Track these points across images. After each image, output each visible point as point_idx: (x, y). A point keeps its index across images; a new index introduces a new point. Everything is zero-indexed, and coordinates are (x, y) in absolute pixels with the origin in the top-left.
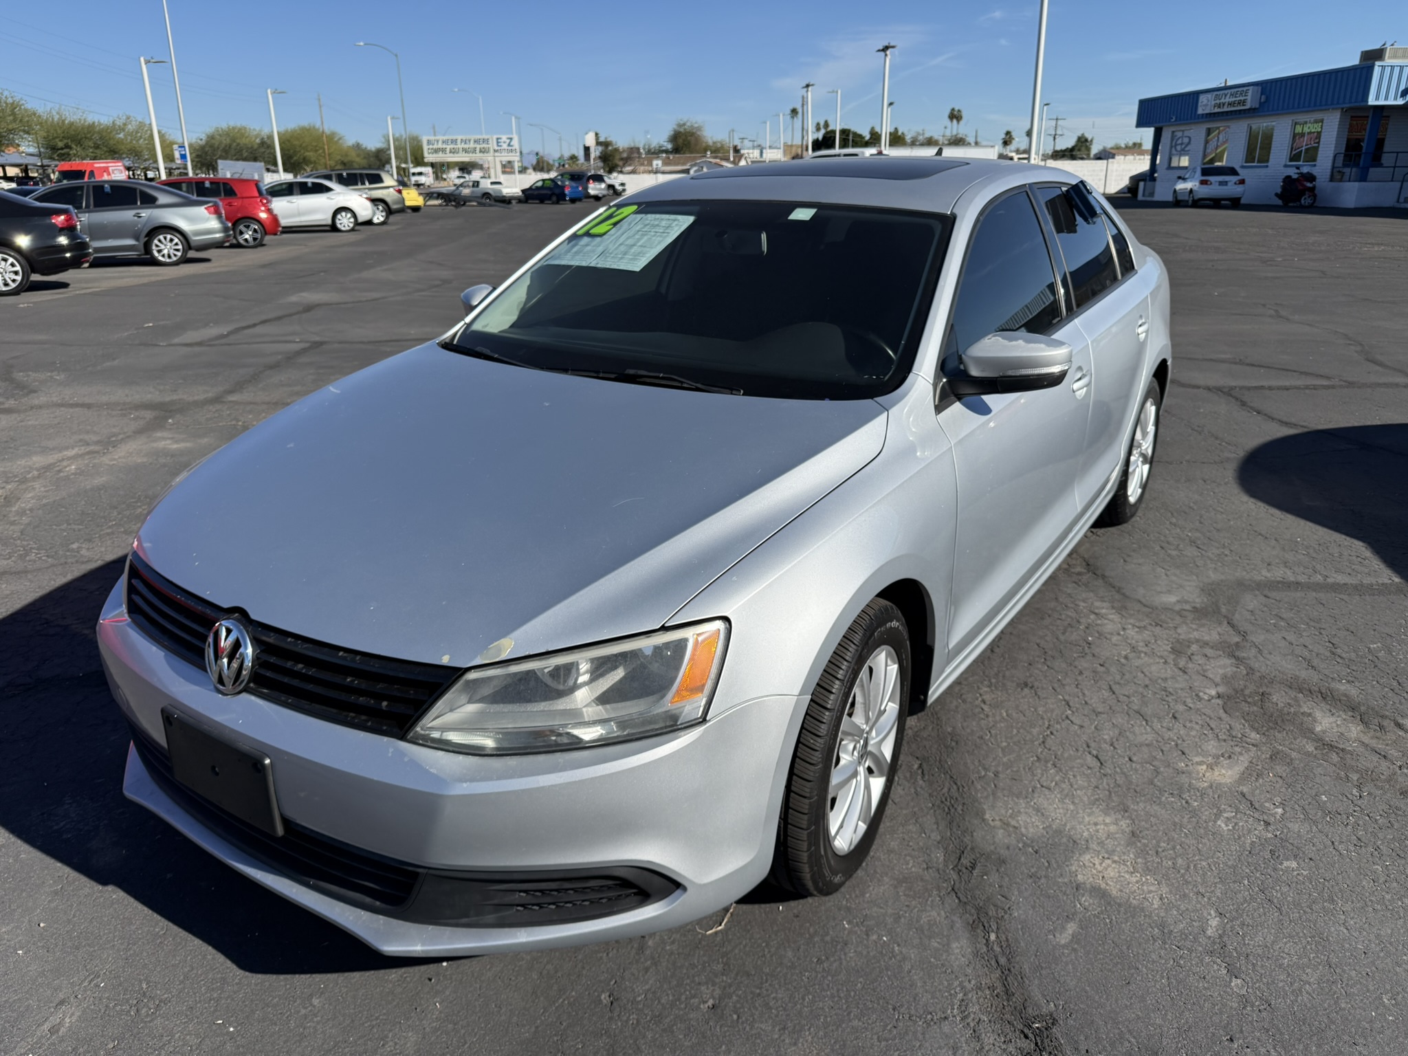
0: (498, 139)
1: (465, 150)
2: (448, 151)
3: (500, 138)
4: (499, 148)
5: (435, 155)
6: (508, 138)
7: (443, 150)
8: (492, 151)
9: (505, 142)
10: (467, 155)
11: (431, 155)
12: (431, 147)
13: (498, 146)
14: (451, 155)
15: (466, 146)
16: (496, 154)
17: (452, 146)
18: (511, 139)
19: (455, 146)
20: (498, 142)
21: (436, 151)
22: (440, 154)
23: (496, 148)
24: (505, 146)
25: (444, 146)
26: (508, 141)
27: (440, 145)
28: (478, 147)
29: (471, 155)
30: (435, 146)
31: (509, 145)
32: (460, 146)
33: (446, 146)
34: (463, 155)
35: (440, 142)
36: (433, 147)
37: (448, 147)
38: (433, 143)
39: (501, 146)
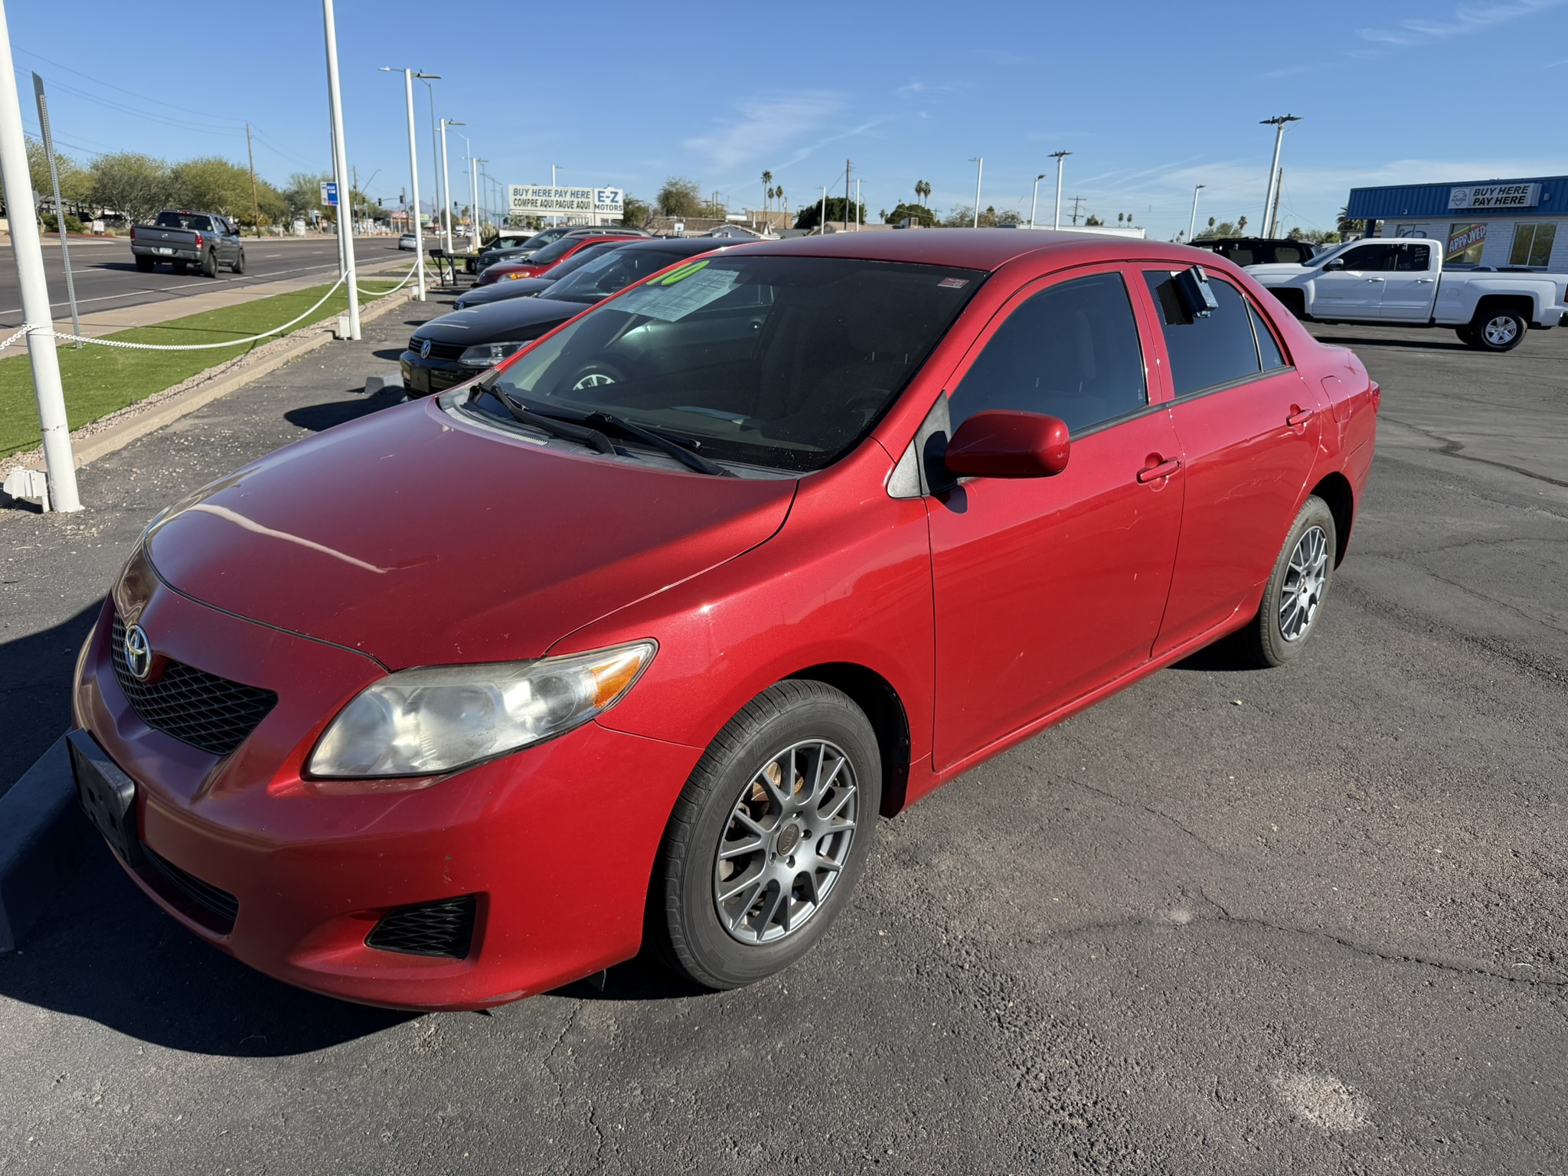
0: (599, 192)
1: (560, 205)
2: (539, 202)
3: (603, 192)
4: (601, 203)
5: (522, 208)
6: (612, 193)
7: (533, 203)
8: (592, 206)
9: (608, 197)
10: (561, 209)
11: (518, 207)
12: (518, 197)
13: (600, 201)
14: (543, 208)
15: (562, 199)
16: (597, 210)
17: (544, 198)
18: (616, 193)
19: (548, 198)
20: (599, 197)
21: (525, 203)
22: (529, 207)
23: (597, 203)
24: (608, 202)
25: (534, 198)
26: (612, 196)
27: (530, 196)
28: (576, 200)
29: (566, 209)
30: (524, 197)
31: (613, 201)
32: (554, 198)
33: (537, 198)
34: (557, 209)
35: (530, 193)
36: (522, 198)
37: (540, 199)
38: (521, 193)
39: (603, 201)
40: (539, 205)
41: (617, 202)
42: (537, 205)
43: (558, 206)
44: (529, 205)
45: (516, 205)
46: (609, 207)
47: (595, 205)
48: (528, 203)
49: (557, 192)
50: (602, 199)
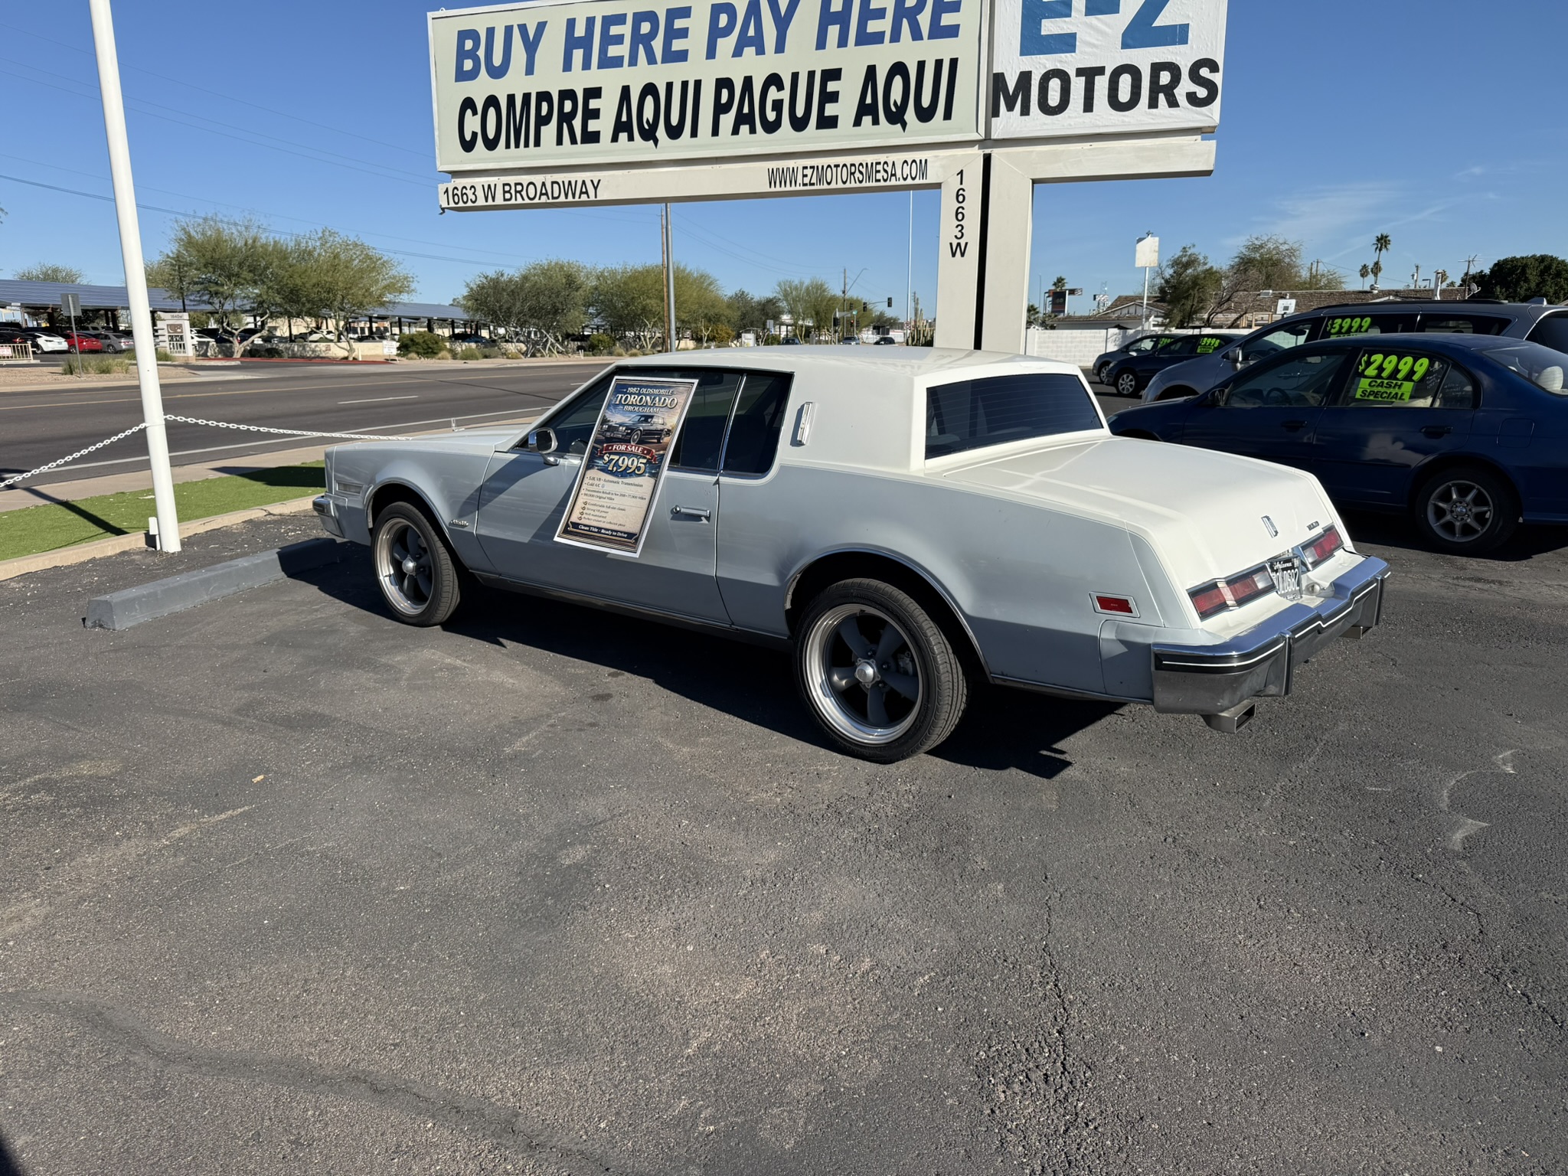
1: (742, 107)
2: (607, 106)
4: (1039, 65)
5: (504, 156)
8: (970, 92)
10: (759, 141)
11: (481, 157)
14: (638, 149)
15: (756, 66)
16: (1009, 123)
17: (641, 76)
23: (1011, 64)
25: (579, 81)
27: (550, 77)
28: (853, 61)
29: (786, 138)
30: (515, 84)
33: (595, 77)
34: (728, 143)
35: (552, 46)
36: (501, 89)
37: (611, 82)
38: (497, 61)
39: (1066, 43)
41: (1178, 35)
42: (593, 126)
43: (727, 120)
44: (549, 131)
45: (468, 146)
46: (1102, 83)
47: (998, 80)
48: (543, 121)
49: (723, 20)
50: (1050, 27)
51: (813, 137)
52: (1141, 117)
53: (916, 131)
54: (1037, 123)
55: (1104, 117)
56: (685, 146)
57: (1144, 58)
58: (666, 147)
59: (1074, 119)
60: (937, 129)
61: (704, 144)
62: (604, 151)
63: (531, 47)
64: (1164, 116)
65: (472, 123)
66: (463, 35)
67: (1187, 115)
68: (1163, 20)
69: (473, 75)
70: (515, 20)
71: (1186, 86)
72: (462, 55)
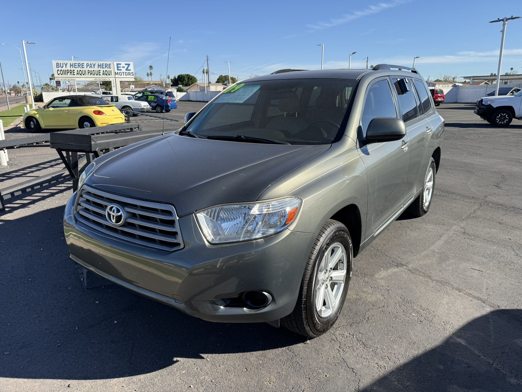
0: (117, 64)
1: (91, 73)
3: (120, 64)
4: (119, 71)
5: (63, 76)
6: (126, 64)
7: (72, 72)
8: (113, 73)
9: (123, 67)
10: (92, 76)
12: (60, 69)
14: (79, 76)
15: (92, 69)
16: (117, 76)
17: (79, 69)
18: (129, 65)
19: (82, 69)
20: (118, 67)
21: (65, 72)
23: (117, 71)
24: (124, 70)
25: (72, 69)
26: (126, 66)
27: (68, 68)
28: (102, 70)
29: (96, 76)
32: (87, 69)
33: (74, 69)
34: (89, 76)
35: (68, 65)
36: (63, 69)
37: (76, 70)
38: (62, 66)
39: (121, 70)
40: (76, 73)
41: (130, 70)
42: (74, 73)
43: (89, 74)
44: (69, 74)
45: (59, 74)
46: (124, 73)
47: (115, 73)
48: (68, 73)
49: (88, 65)
50: (119, 68)
51: (98, 76)
52: (128, 76)
53: (108, 76)
54: (119, 76)
55: (125, 76)
56: (85, 76)
57: (128, 72)
58: (83, 76)
59: (122, 76)
60: (110, 76)
61: (87, 76)
62: (76, 76)
63: (66, 65)
64: (130, 76)
65: (59, 72)
66: (57, 63)
67: (131, 76)
68: (128, 69)
69: (59, 67)
70: (64, 62)
71: (131, 74)
72: (57, 65)
